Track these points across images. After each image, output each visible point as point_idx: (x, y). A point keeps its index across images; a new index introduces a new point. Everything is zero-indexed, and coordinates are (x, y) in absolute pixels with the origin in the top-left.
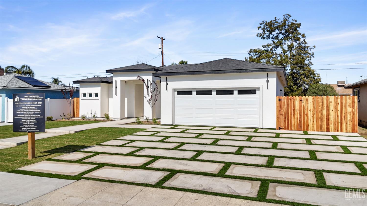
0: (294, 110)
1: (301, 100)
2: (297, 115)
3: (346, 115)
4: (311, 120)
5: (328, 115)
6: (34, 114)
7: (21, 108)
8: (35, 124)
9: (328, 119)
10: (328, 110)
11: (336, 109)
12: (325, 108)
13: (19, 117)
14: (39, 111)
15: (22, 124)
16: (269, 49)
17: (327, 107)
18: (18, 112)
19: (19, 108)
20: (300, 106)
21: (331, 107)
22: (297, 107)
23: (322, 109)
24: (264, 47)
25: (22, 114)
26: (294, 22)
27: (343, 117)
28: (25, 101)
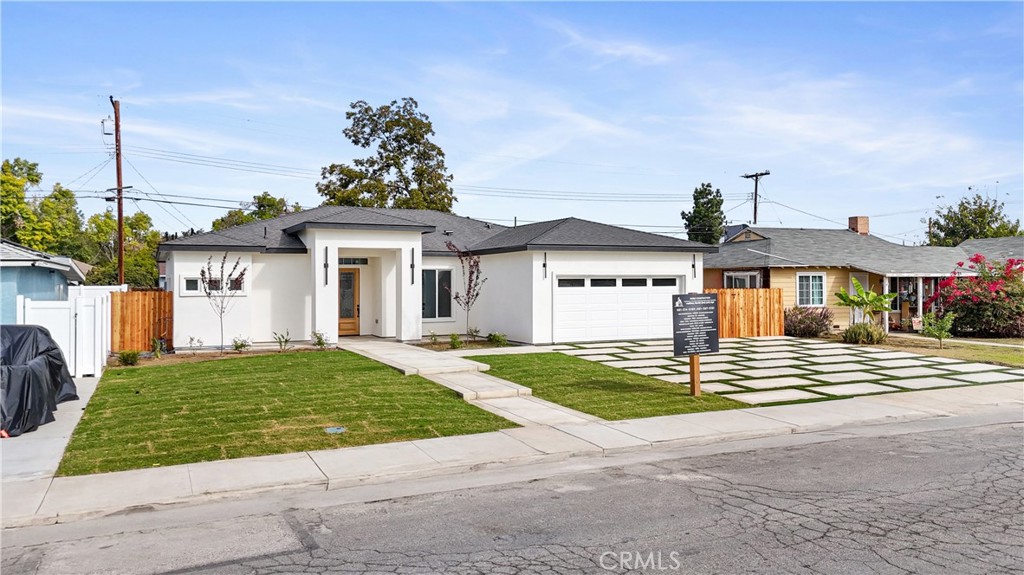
0: (725, 308)
1: (733, 295)
2: (728, 316)
3: (774, 313)
4: (743, 324)
5: (758, 314)
6: (705, 325)
7: (686, 316)
8: (706, 341)
9: (758, 320)
10: (758, 308)
11: (765, 305)
12: (756, 305)
13: (683, 331)
14: (710, 321)
15: (688, 343)
16: (371, 170)
17: (758, 303)
18: (682, 323)
19: (683, 317)
20: (732, 303)
21: (761, 305)
22: (728, 305)
23: (753, 305)
24: (358, 162)
25: (688, 326)
26: (424, 119)
27: (772, 316)
28: (691, 306)
